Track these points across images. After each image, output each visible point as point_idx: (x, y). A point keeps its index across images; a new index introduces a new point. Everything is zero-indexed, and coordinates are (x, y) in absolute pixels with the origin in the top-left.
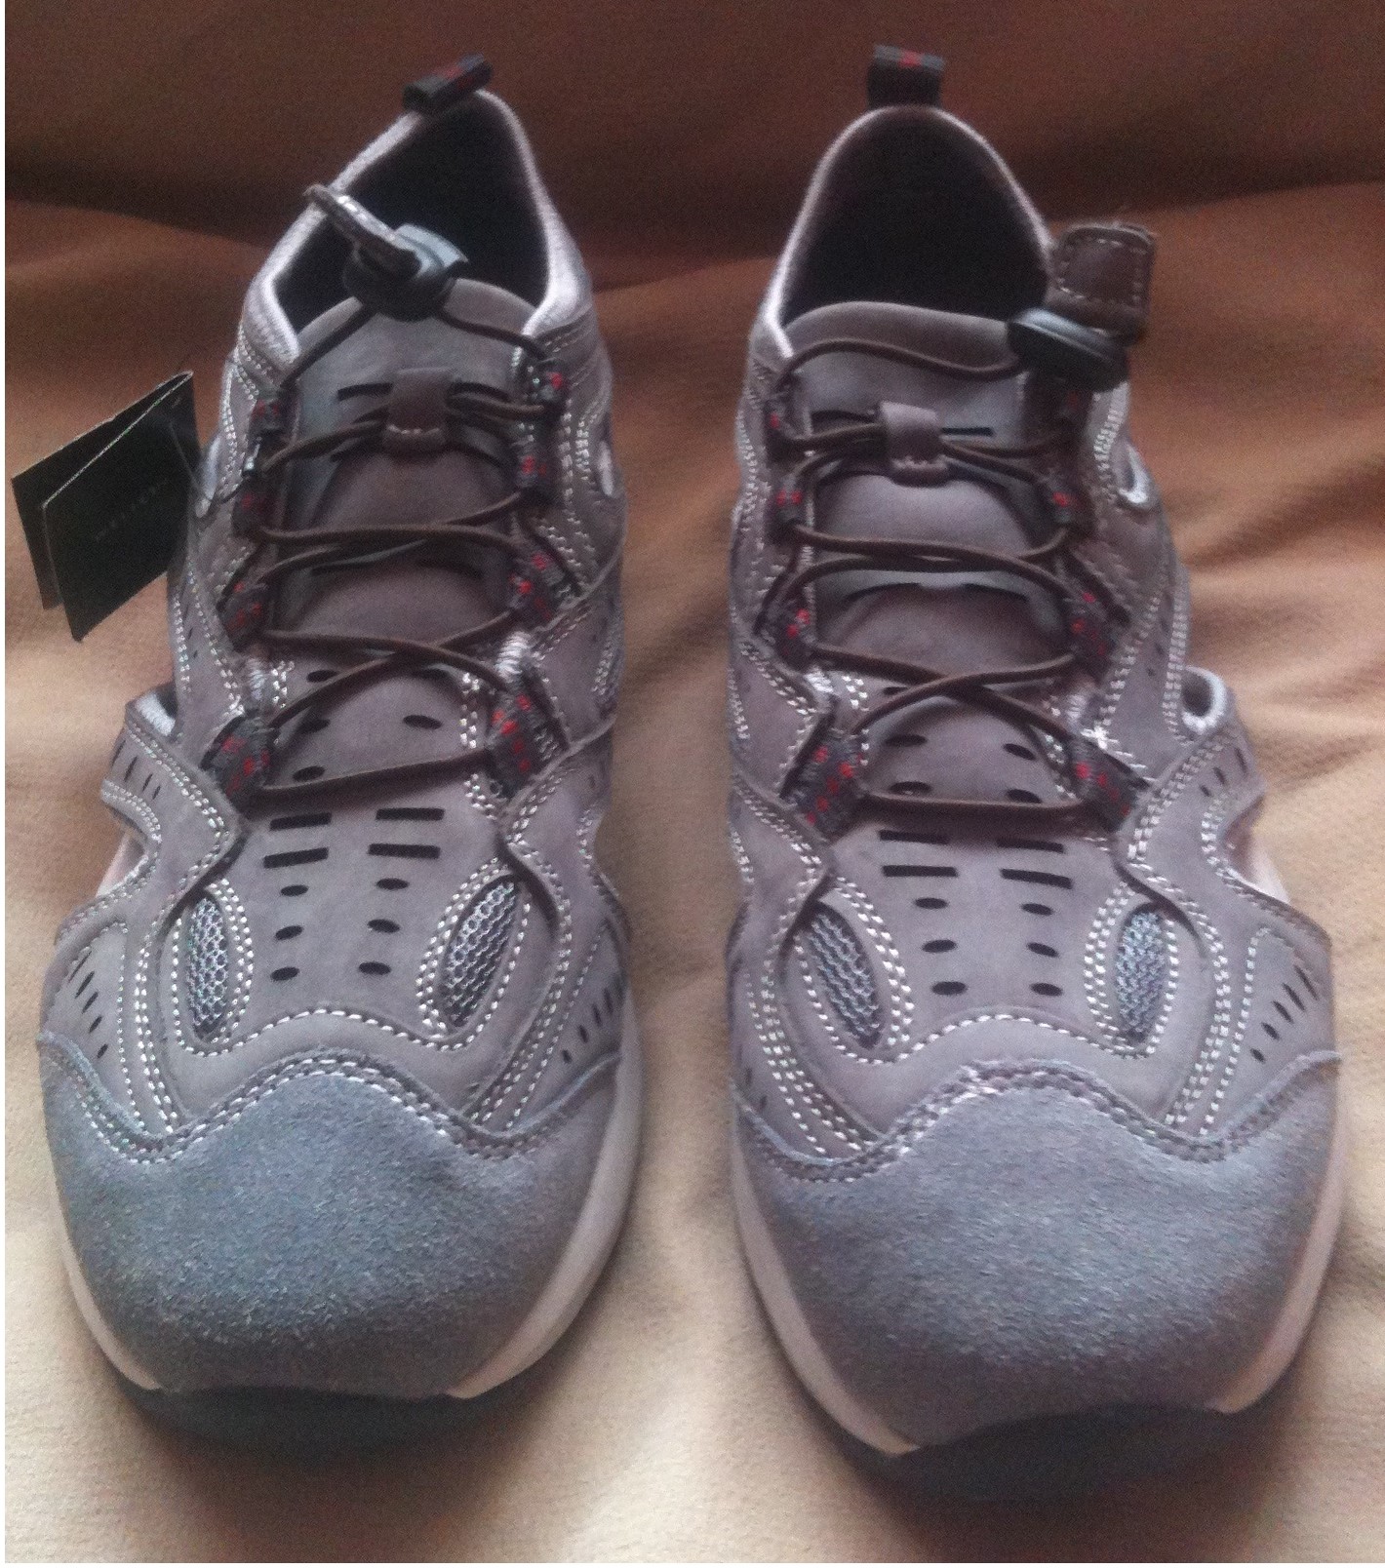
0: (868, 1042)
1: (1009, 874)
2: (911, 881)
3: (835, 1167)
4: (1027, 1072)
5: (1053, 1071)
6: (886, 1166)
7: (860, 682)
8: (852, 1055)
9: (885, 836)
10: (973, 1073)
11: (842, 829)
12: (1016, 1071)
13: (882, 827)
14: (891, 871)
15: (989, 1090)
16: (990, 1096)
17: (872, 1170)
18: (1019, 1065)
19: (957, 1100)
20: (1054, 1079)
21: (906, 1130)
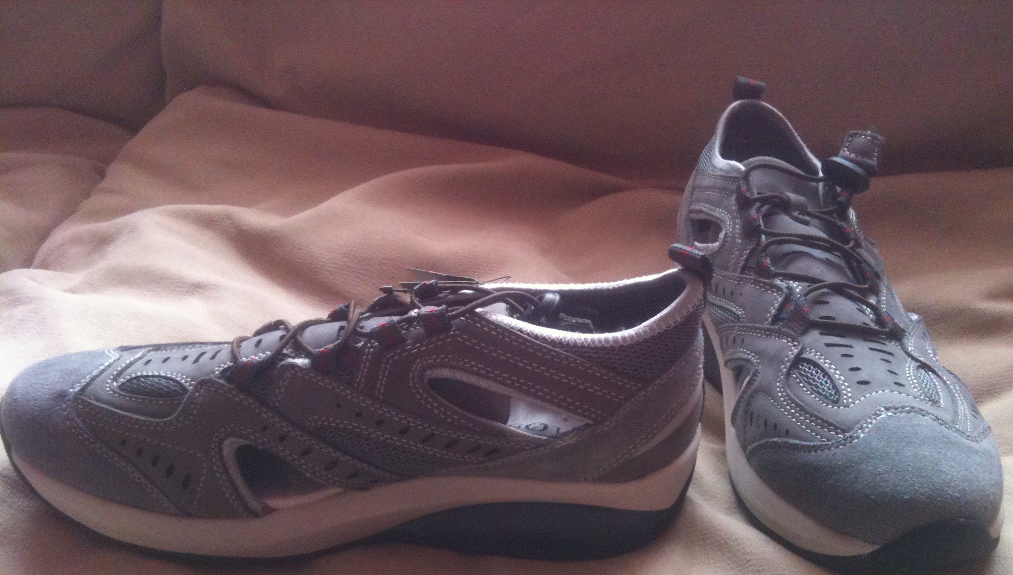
0: (836, 402)
1: (871, 349)
2: (837, 348)
3: (833, 444)
4: (903, 408)
5: (913, 408)
6: (856, 440)
7: (797, 283)
8: (830, 406)
9: (821, 334)
10: (882, 409)
11: (804, 332)
12: (900, 408)
13: (820, 331)
14: (828, 345)
15: (890, 414)
16: (891, 416)
17: (851, 442)
18: (899, 405)
19: (878, 418)
20: (914, 410)
21: (861, 428)
